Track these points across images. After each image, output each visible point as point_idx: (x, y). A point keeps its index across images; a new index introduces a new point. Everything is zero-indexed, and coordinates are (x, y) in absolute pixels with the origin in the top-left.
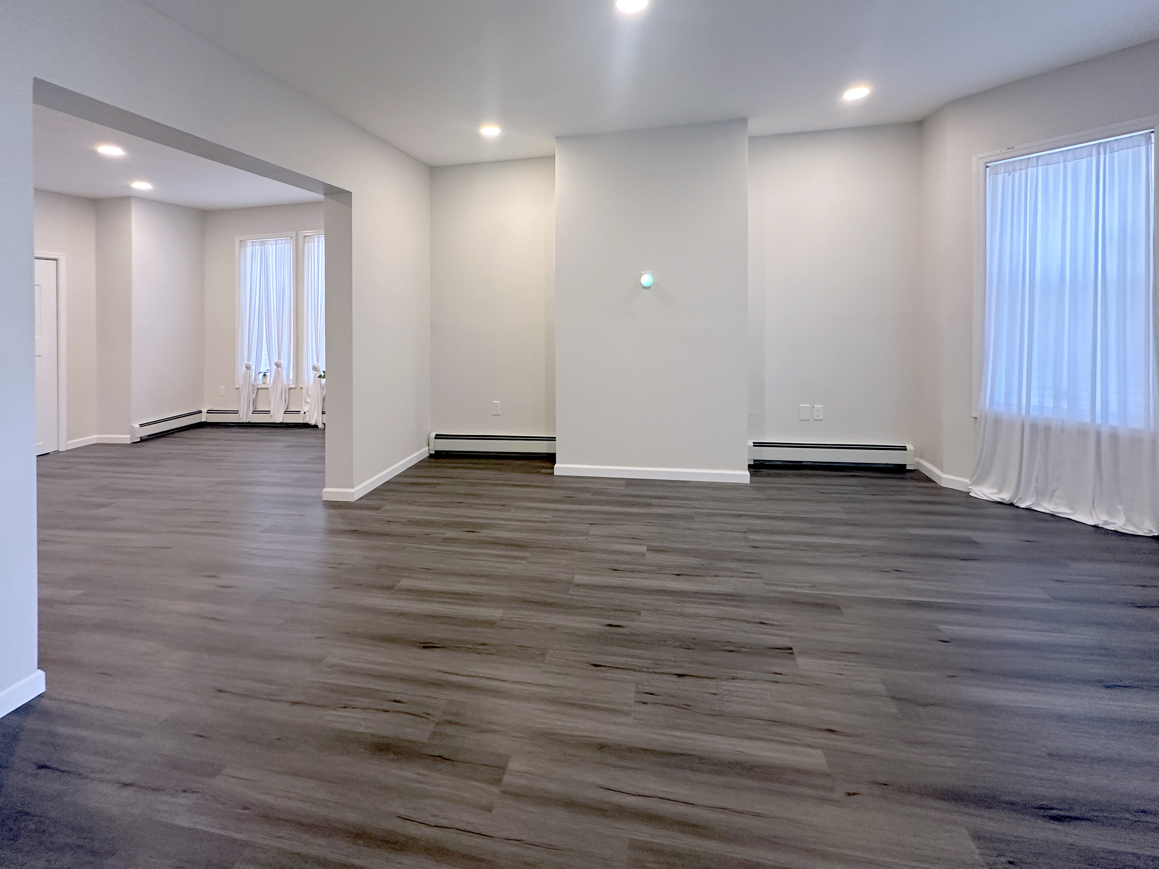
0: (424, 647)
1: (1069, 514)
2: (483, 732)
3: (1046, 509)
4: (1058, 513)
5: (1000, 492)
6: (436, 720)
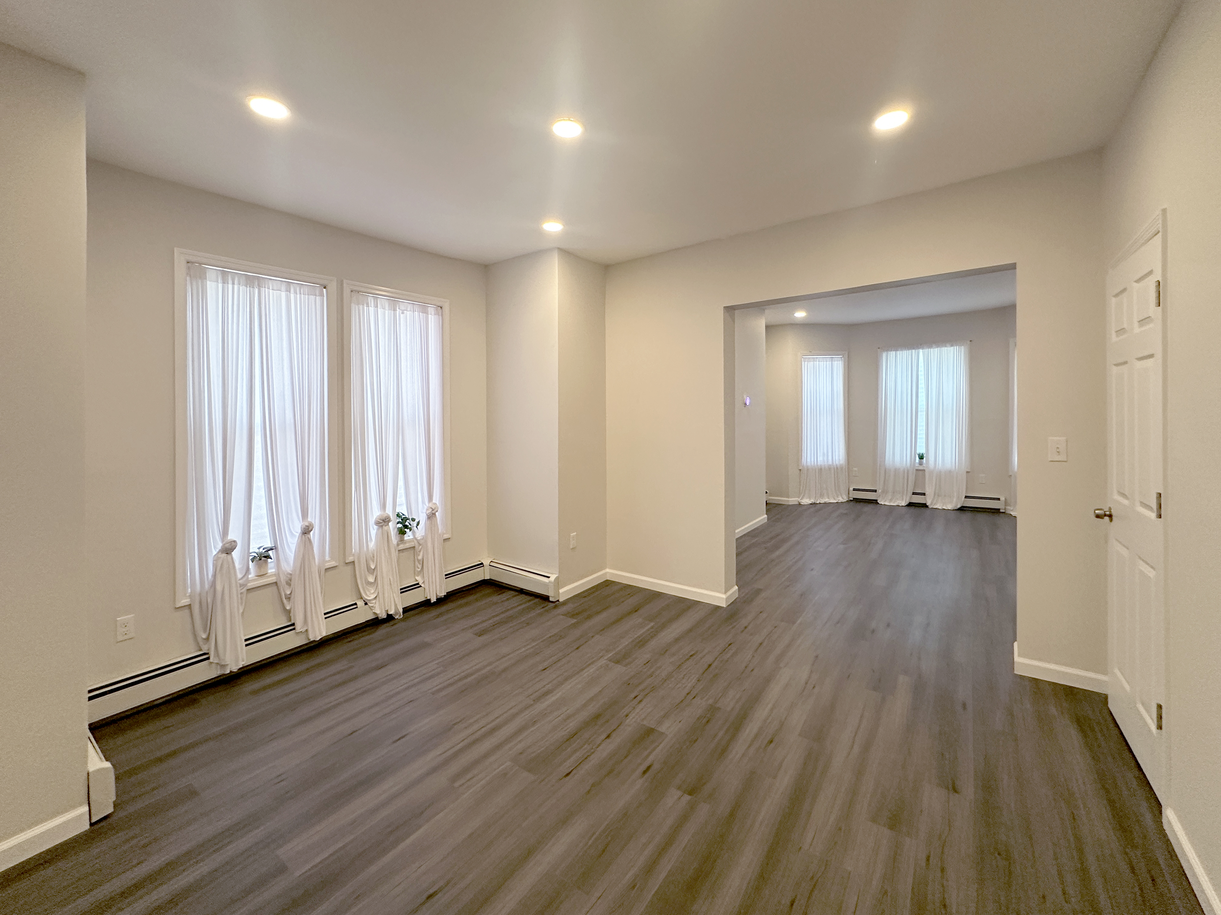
1: (829, 501)
3: (823, 501)
5: (810, 500)
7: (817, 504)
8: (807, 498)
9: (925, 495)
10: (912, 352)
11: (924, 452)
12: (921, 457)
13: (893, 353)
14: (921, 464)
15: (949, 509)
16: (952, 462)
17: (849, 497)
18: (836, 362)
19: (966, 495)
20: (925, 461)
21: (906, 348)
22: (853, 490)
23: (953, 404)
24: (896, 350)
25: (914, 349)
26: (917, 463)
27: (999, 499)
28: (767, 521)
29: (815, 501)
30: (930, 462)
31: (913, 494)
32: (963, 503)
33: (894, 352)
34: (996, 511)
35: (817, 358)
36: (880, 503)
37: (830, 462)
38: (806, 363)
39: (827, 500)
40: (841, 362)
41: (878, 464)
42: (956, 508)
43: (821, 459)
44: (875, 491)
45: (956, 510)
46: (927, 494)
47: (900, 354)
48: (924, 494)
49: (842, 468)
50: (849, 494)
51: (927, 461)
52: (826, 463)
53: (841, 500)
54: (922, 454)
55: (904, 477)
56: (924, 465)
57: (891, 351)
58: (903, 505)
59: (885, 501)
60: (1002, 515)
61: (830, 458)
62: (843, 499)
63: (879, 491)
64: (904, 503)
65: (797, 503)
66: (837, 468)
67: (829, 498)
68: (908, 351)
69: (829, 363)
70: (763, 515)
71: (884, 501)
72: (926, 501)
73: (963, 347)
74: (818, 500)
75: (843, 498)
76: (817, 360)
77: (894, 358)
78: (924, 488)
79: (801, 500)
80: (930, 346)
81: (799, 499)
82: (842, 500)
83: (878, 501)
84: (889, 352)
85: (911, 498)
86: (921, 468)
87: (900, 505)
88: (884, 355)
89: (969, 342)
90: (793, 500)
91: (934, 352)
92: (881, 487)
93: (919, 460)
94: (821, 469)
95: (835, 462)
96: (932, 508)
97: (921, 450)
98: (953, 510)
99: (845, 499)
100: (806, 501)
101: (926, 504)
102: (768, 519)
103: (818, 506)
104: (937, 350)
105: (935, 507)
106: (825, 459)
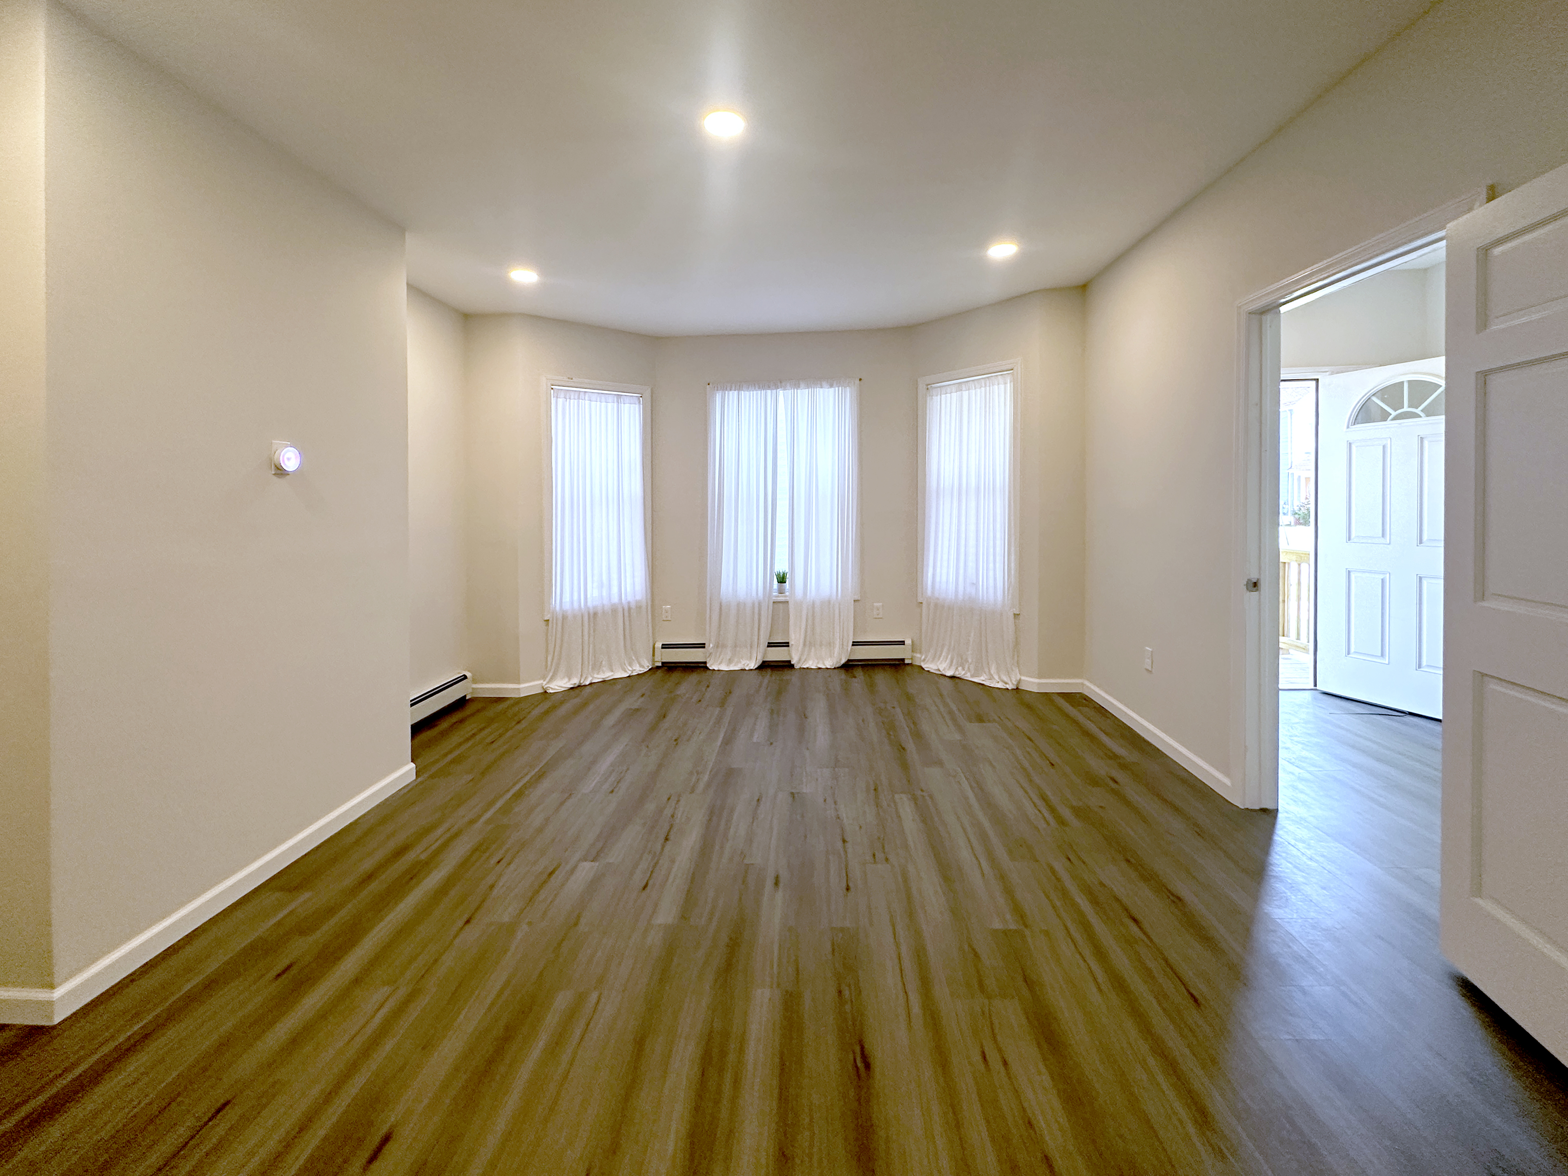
0: (868, 1066)
1: (612, 675)
2: (976, 955)
3: (598, 678)
4: (608, 677)
5: (570, 679)
6: (986, 1001)
7: (585, 686)
8: (562, 679)
9: (788, 646)
10: (766, 393)
11: (787, 571)
12: (782, 580)
13: (732, 395)
14: (781, 592)
15: (829, 667)
16: (831, 587)
17: (654, 661)
18: (627, 405)
19: (854, 641)
20: (788, 587)
21: (757, 386)
22: (662, 648)
23: (833, 488)
24: (739, 389)
25: (769, 388)
26: (775, 590)
27: (902, 643)
28: (414, 777)
29: (582, 682)
30: (797, 587)
31: (768, 646)
32: (850, 655)
33: (736, 393)
34: (898, 665)
35: (585, 392)
36: (710, 668)
37: (615, 600)
38: (560, 401)
39: (608, 675)
40: (637, 406)
41: (708, 597)
42: (837, 666)
43: (596, 593)
44: (702, 646)
45: (838, 668)
46: (792, 645)
47: (745, 398)
48: (786, 645)
49: (639, 608)
50: (654, 655)
51: (792, 586)
52: (606, 602)
53: (638, 669)
54: (784, 574)
55: (753, 612)
56: (787, 594)
57: (731, 390)
58: (752, 668)
59: (720, 664)
60: (908, 668)
61: (615, 590)
62: (643, 667)
63: (710, 646)
64: (753, 665)
65: (540, 691)
66: (630, 609)
67: (612, 671)
68: (759, 392)
69: (612, 406)
70: (404, 764)
71: (718, 663)
72: (791, 656)
73: (848, 389)
74: (589, 676)
75: (640, 667)
76: (587, 398)
77: (735, 405)
78: (786, 631)
79: (548, 683)
80: (797, 386)
81: (545, 683)
82: (641, 669)
83: (708, 665)
84: (727, 392)
85: (765, 654)
86: (781, 598)
87: (747, 669)
88: (718, 396)
89: (857, 381)
90: (527, 687)
91: (803, 394)
92: (713, 639)
93: (778, 586)
94: (595, 614)
95: (626, 596)
96: (800, 668)
97: (781, 566)
98: (835, 668)
99: (647, 666)
100: (559, 685)
101: (790, 661)
102: (418, 774)
103: (588, 690)
104: (807, 392)
105: (805, 667)
106: (604, 594)
